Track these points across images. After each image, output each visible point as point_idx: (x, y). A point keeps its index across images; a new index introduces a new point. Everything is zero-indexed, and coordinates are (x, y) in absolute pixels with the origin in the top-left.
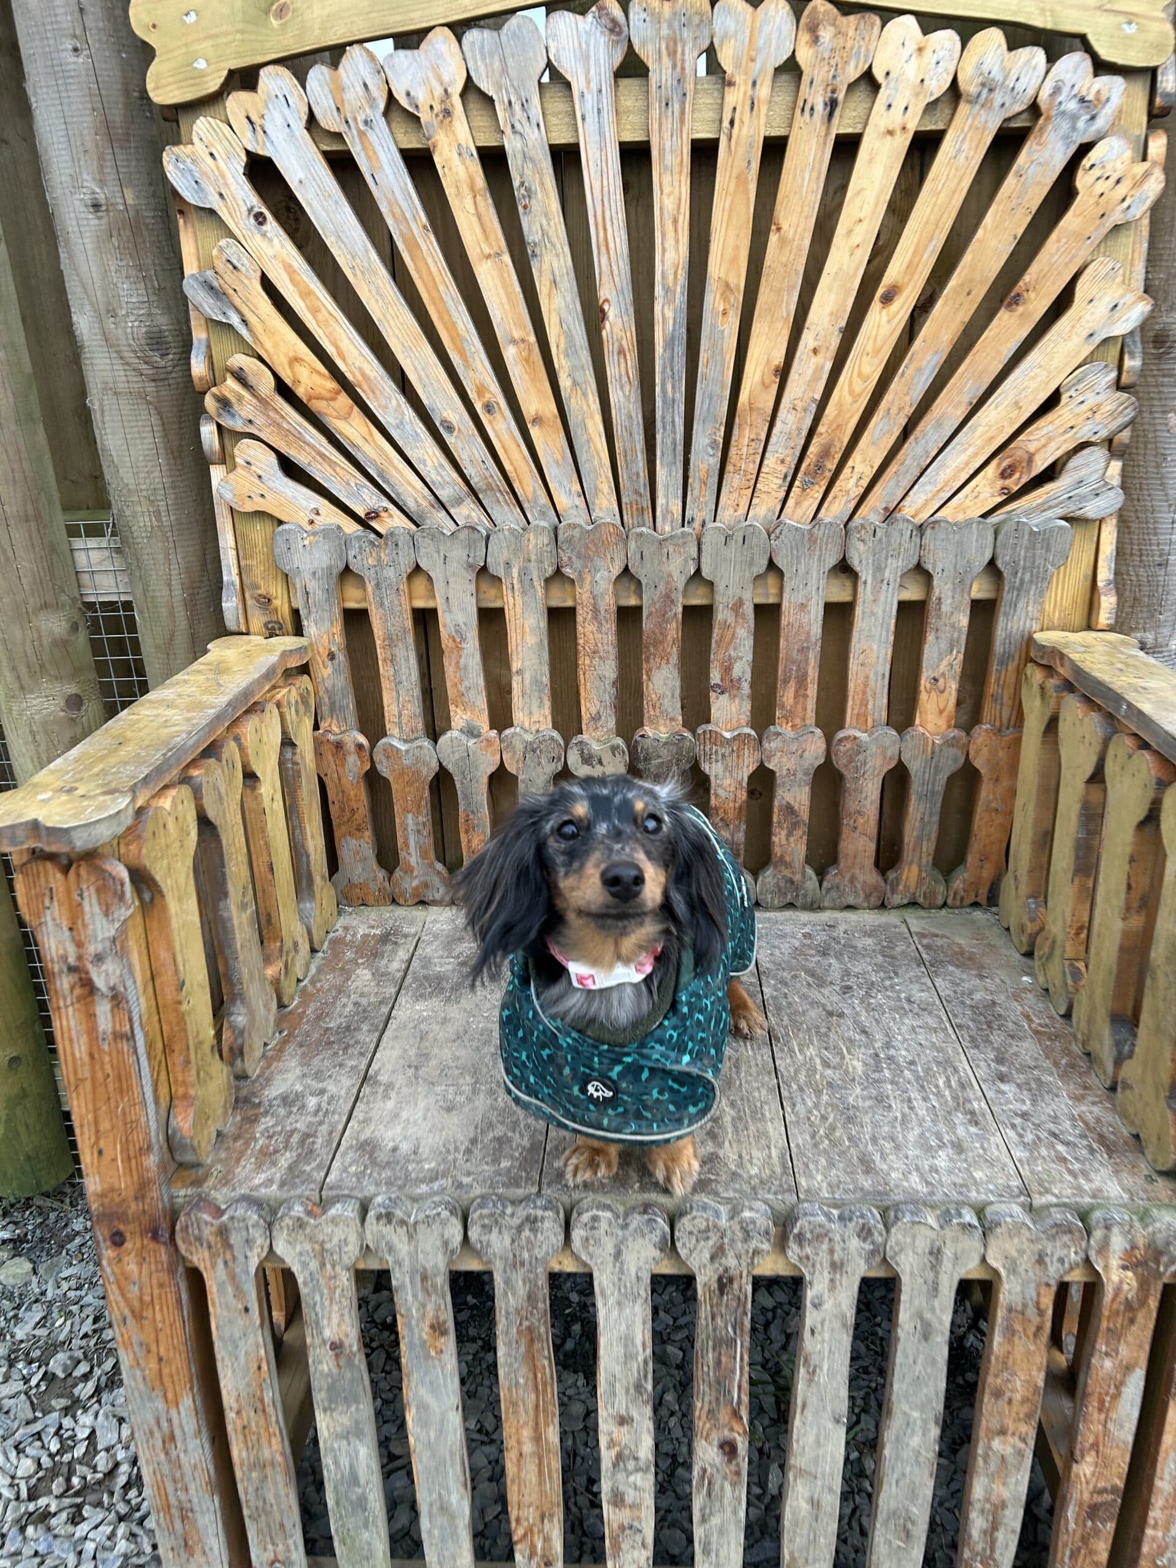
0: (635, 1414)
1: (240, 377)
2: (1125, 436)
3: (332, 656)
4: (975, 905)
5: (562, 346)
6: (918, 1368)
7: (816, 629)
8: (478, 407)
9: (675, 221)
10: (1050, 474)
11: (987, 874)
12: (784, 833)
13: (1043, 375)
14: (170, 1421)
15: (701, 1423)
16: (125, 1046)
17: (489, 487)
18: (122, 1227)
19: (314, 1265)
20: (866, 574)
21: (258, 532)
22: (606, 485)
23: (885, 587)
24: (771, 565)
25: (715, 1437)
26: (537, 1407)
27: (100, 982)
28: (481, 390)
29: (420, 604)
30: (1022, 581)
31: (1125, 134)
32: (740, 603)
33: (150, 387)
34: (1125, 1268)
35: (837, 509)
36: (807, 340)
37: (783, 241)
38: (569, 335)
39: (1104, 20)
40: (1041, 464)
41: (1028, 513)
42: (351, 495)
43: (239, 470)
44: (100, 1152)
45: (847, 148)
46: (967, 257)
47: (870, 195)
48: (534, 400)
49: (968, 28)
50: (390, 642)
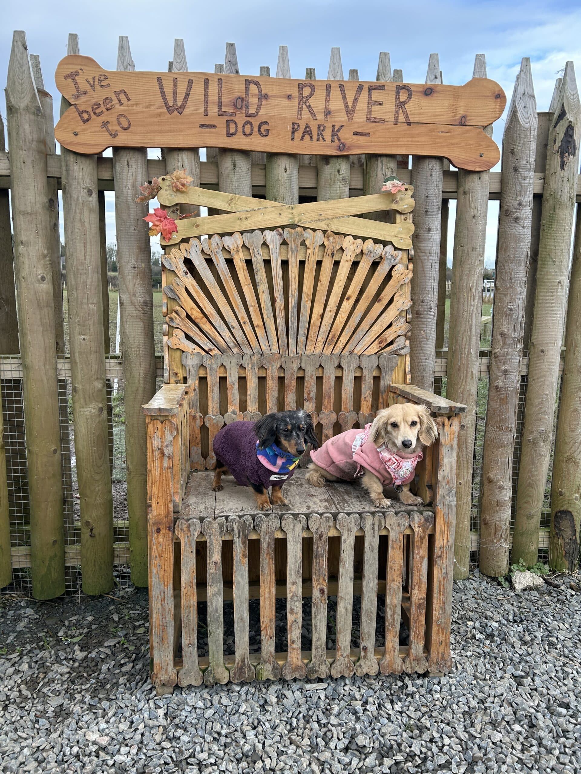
0: (297, 581)
1: (177, 312)
2: (409, 334)
3: (195, 390)
5: (265, 308)
6: (371, 561)
7: (333, 383)
8: (242, 322)
9: (295, 279)
10: (391, 343)
13: (387, 318)
14: (164, 592)
15: (315, 584)
16: (170, 470)
17: (243, 343)
18: (160, 527)
20: (345, 368)
21: (176, 354)
22: (275, 343)
23: (350, 372)
24: (320, 366)
26: (270, 581)
27: (166, 453)
28: (243, 318)
29: (221, 375)
30: (386, 371)
31: (403, 264)
32: (312, 375)
33: (142, 315)
34: (419, 527)
35: (337, 351)
36: (328, 308)
37: (322, 285)
38: (267, 305)
39: (395, 238)
40: (389, 341)
42: (204, 345)
43: (173, 337)
44: (158, 503)
45: (337, 264)
46: (367, 290)
47: (343, 275)
48: (257, 321)
49: (364, 239)
50: (212, 386)
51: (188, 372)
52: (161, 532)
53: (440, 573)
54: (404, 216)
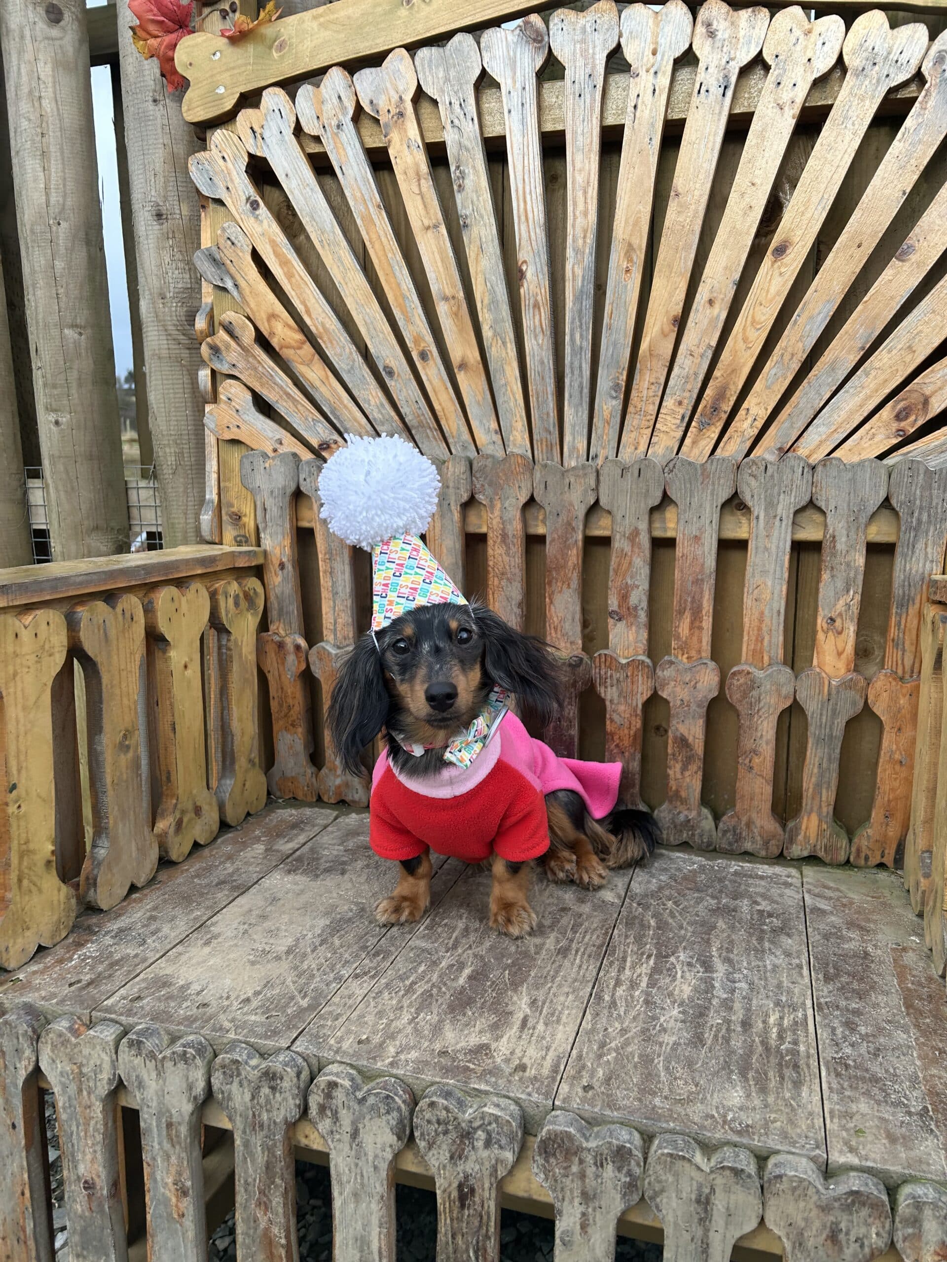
1: (229, 330)
3: (282, 566)
4: (881, 866)
5: (486, 302)
7: (710, 562)
8: (415, 355)
9: (585, 193)
11: (893, 832)
12: (678, 766)
17: (421, 425)
19: (72, 1090)
20: (758, 509)
21: (235, 458)
22: (520, 424)
23: (777, 523)
24: (666, 497)
28: (418, 340)
30: (919, 521)
32: (636, 532)
35: (733, 447)
36: (704, 291)
37: (681, 205)
38: (492, 293)
41: (927, 454)
42: (308, 428)
43: (222, 405)
45: (738, 130)
47: (762, 161)
48: (462, 349)
49: (852, 12)
51: (259, 511)
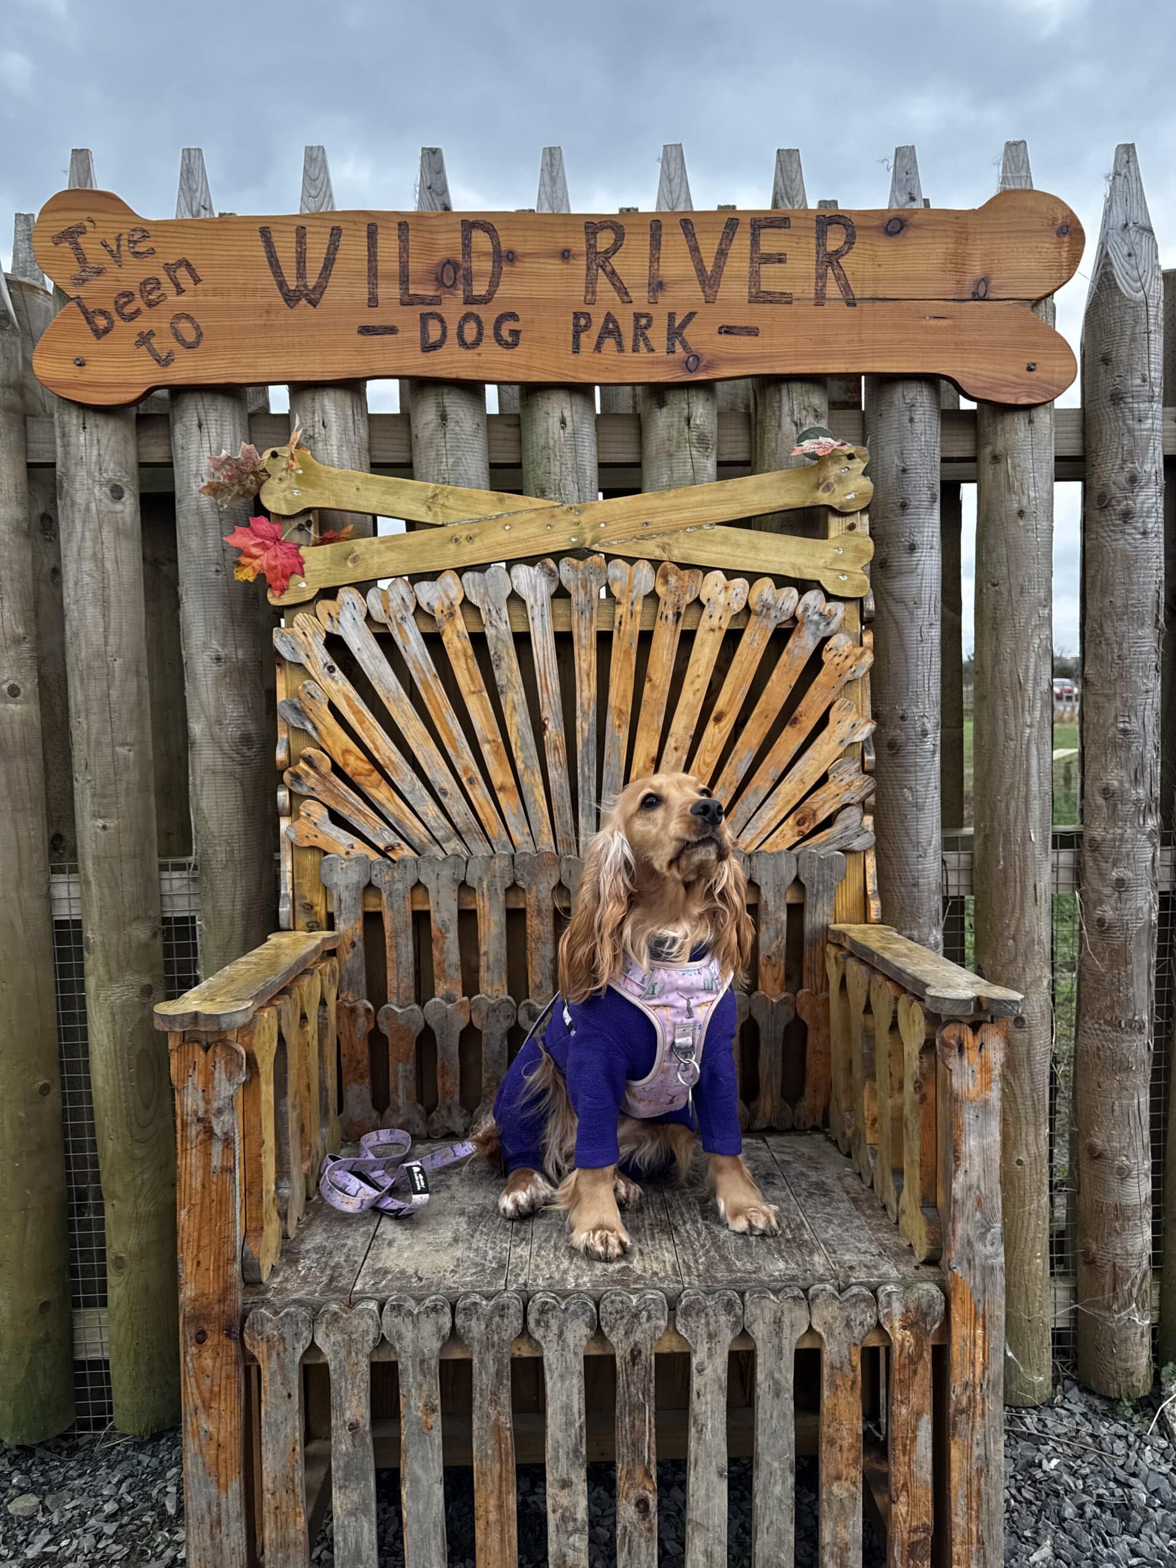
0: (573, 1477)
1: (309, 761)
2: (872, 799)
3: (353, 945)
4: (815, 1128)
5: (518, 742)
6: (774, 1422)
8: (464, 780)
9: (588, 675)
10: (829, 822)
11: (821, 1101)
13: (816, 764)
14: (219, 1505)
15: (622, 1485)
16: (228, 1177)
17: (469, 829)
18: (205, 1326)
19: (343, 1354)
21: (309, 859)
22: (546, 829)
25: (633, 1494)
26: (500, 1477)
27: (217, 1130)
28: (466, 770)
29: (418, 907)
30: (817, 891)
31: (849, 634)
33: (238, 769)
34: (904, 1328)
36: (671, 742)
37: (653, 687)
38: (523, 738)
39: (828, 573)
40: (822, 816)
41: (817, 847)
42: (376, 835)
43: (301, 819)
44: (198, 1263)
45: (688, 638)
46: (763, 697)
47: (703, 662)
48: (500, 775)
49: (752, 577)
50: (396, 934)
51: (335, 902)
52: (208, 1342)
53: (969, 1457)
54: (849, 521)
